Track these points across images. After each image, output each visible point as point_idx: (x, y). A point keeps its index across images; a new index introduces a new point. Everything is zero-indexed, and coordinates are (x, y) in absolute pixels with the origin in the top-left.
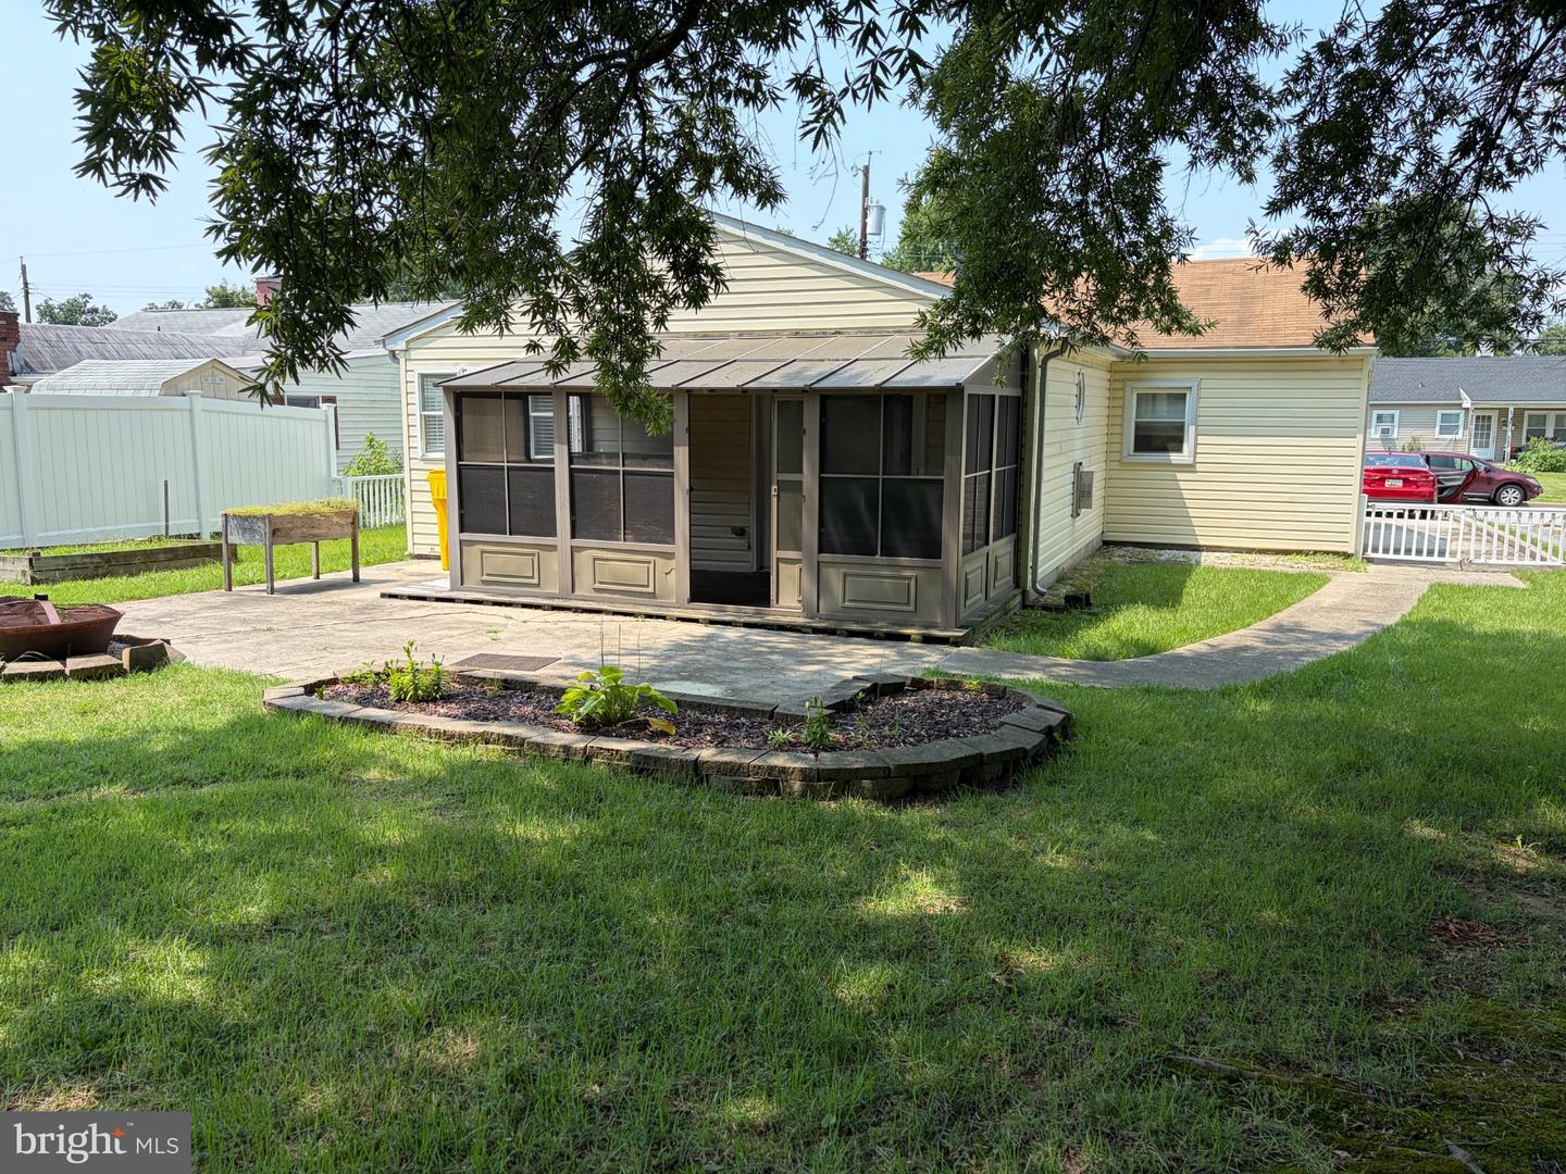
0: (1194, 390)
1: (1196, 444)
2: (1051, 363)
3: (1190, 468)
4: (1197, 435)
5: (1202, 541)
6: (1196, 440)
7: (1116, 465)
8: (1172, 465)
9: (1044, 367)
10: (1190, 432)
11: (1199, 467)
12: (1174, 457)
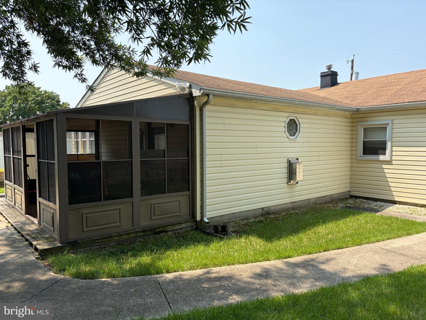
0: (390, 125)
1: (392, 151)
2: (207, 108)
3: (389, 162)
4: (392, 147)
5: (396, 199)
6: (392, 149)
7: (354, 161)
8: (380, 161)
9: (201, 110)
10: (389, 145)
11: (394, 162)
12: (381, 157)
